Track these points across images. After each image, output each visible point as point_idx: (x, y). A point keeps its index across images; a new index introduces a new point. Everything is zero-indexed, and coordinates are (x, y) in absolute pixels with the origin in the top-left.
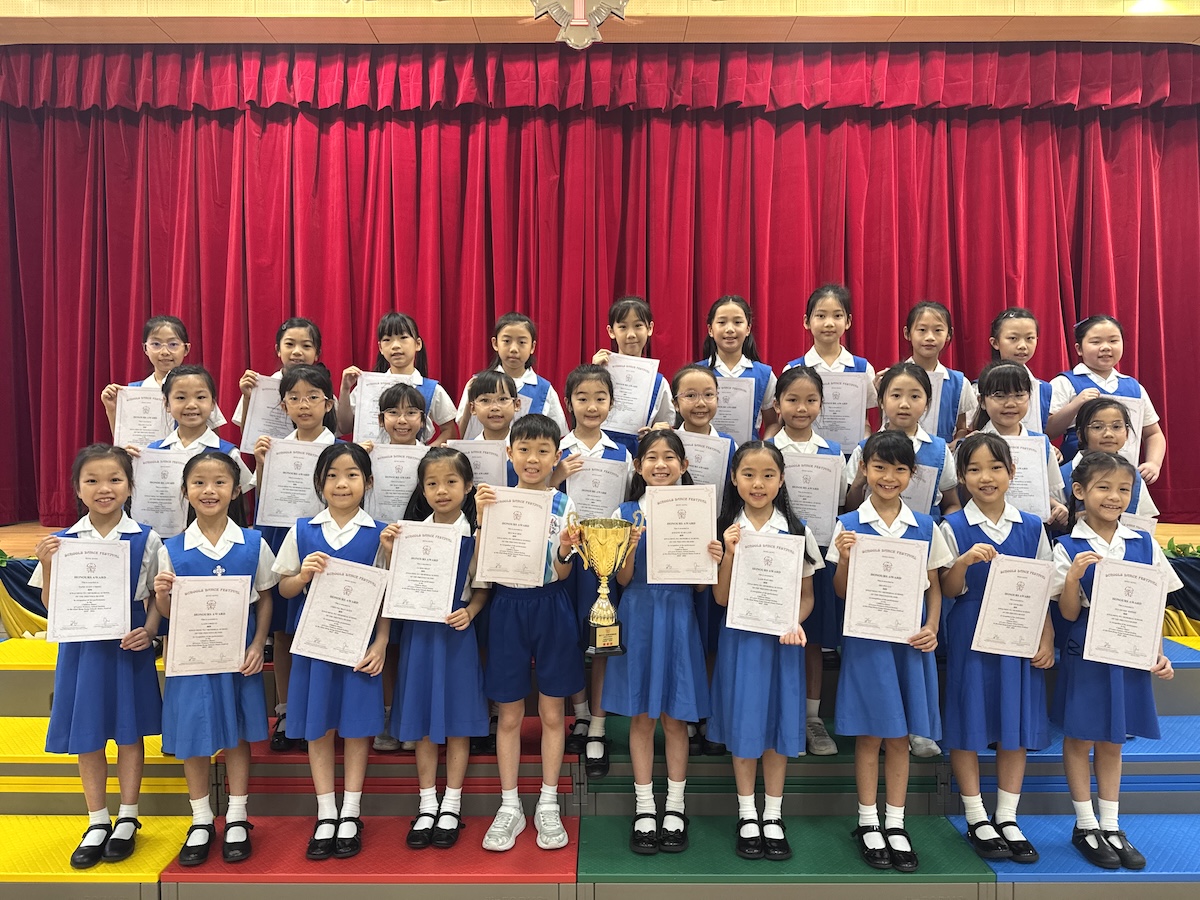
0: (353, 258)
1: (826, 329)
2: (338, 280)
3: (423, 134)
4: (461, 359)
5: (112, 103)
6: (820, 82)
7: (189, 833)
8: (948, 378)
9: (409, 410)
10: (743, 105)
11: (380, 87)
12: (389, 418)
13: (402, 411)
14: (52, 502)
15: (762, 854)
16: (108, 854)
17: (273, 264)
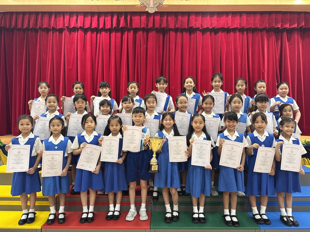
0: (93, 67)
1: (216, 85)
2: (89, 72)
3: (111, 35)
4: (121, 92)
5: (31, 27)
6: (214, 22)
7: (49, 216)
8: (246, 98)
9: (107, 106)
10: (194, 28)
11: (100, 23)
12: (102, 108)
13: (105, 106)
14: (15, 129)
15: (199, 222)
16: (28, 222)
17: (72, 68)
